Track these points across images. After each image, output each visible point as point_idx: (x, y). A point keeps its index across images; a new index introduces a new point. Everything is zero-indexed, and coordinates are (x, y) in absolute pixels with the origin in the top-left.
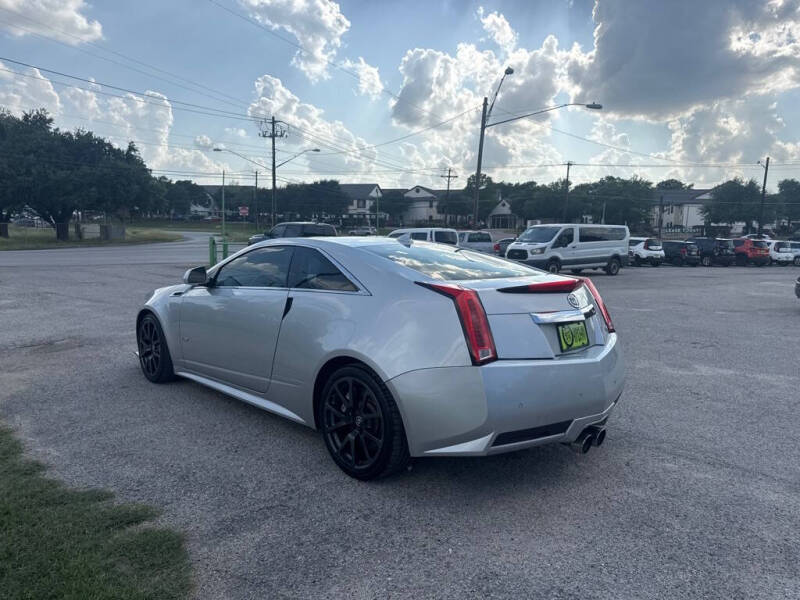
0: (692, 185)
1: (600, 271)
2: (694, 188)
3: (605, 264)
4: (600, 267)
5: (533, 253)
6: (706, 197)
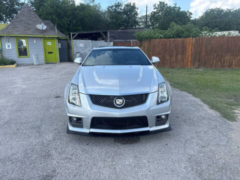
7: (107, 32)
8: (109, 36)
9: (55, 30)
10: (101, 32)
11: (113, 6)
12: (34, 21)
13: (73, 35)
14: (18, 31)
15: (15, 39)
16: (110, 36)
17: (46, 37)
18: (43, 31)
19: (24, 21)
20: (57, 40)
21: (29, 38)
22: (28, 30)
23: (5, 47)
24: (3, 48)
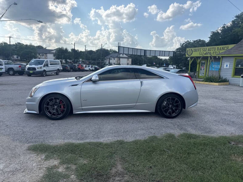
0: (46, 48)
1: (54, 74)
2: (47, 49)
3: (56, 72)
4: (54, 73)
5: (38, 69)
6: (54, 52)
15: (234, 59)
23: (224, 66)
24: (222, 67)
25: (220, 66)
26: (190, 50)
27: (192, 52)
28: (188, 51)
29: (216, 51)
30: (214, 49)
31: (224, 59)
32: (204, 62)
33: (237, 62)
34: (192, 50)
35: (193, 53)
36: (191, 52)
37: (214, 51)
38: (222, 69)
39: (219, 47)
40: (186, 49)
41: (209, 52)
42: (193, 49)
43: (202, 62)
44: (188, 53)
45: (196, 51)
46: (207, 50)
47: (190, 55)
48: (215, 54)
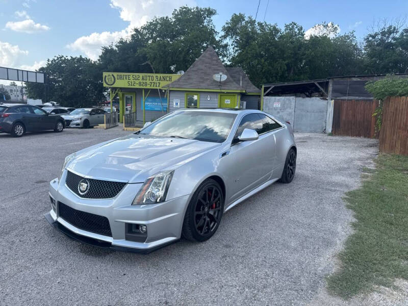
7: (327, 83)
8: (330, 89)
9: (239, 80)
10: (316, 83)
11: (376, 34)
12: (215, 70)
13: (266, 89)
14: (191, 84)
15: (185, 95)
16: (334, 91)
17: (224, 93)
18: (221, 84)
19: (202, 69)
20: (239, 97)
21: (202, 94)
22: (203, 82)
23: (173, 105)
24: (170, 106)
25: (167, 104)
26: (109, 75)
27: (115, 79)
28: (106, 77)
29: (154, 81)
30: (150, 77)
31: (172, 95)
32: (129, 96)
33: (189, 99)
34: (113, 75)
35: (117, 80)
36: (113, 80)
37: (151, 81)
38: (170, 108)
39: (159, 75)
40: (102, 74)
41: (144, 81)
42: (115, 74)
43: (126, 97)
44: (107, 81)
45: (121, 78)
46: (141, 78)
47: (111, 85)
48: (153, 86)
